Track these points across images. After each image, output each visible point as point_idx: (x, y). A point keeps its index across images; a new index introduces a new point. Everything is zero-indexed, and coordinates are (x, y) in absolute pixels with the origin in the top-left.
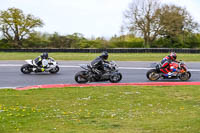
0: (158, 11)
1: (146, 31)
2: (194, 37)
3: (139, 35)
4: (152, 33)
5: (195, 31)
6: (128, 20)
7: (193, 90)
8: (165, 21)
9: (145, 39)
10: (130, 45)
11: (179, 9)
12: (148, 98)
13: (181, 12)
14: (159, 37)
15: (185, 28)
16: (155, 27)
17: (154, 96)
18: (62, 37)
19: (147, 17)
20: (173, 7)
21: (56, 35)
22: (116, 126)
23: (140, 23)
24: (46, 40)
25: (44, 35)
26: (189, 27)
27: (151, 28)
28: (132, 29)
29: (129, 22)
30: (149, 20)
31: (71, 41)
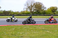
0: (34, 4)
1: (31, 10)
2: (45, 11)
3: (29, 11)
4: (33, 10)
5: (45, 10)
6: (25, 7)
7: (44, 26)
8: (36, 7)
9: (31, 12)
10: (26, 13)
11: (40, 3)
12: (31, 28)
13: (41, 4)
14: (34, 11)
15: (42, 9)
16: (33, 8)
17: (33, 28)
18: (6, 11)
19: (31, 5)
20: (39, 3)
21: (5, 11)
22: (22, 37)
23: (29, 7)
24: (2, 12)
25: (1, 11)
26: (43, 8)
27: (32, 8)
28: (27, 9)
29: (26, 7)
30: (32, 6)
31: (9, 12)
